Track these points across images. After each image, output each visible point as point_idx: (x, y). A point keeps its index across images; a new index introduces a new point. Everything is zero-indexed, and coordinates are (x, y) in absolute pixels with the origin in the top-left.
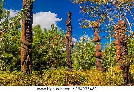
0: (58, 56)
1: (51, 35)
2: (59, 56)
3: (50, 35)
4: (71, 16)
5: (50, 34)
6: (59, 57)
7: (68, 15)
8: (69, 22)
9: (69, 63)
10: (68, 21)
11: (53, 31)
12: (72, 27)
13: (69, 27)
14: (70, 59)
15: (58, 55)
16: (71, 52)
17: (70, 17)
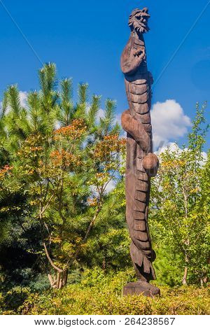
0: (79, 221)
1: (40, 119)
2: (82, 219)
3: (35, 118)
4: (147, 28)
5: (38, 112)
6: (83, 224)
7: (132, 27)
8: (138, 59)
9: (137, 256)
10: (133, 51)
11: (50, 102)
12: (149, 82)
13: (138, 81)
14: (143, 236)
15: (79, 214)
16: (147, 202)
17: (140, 35)
